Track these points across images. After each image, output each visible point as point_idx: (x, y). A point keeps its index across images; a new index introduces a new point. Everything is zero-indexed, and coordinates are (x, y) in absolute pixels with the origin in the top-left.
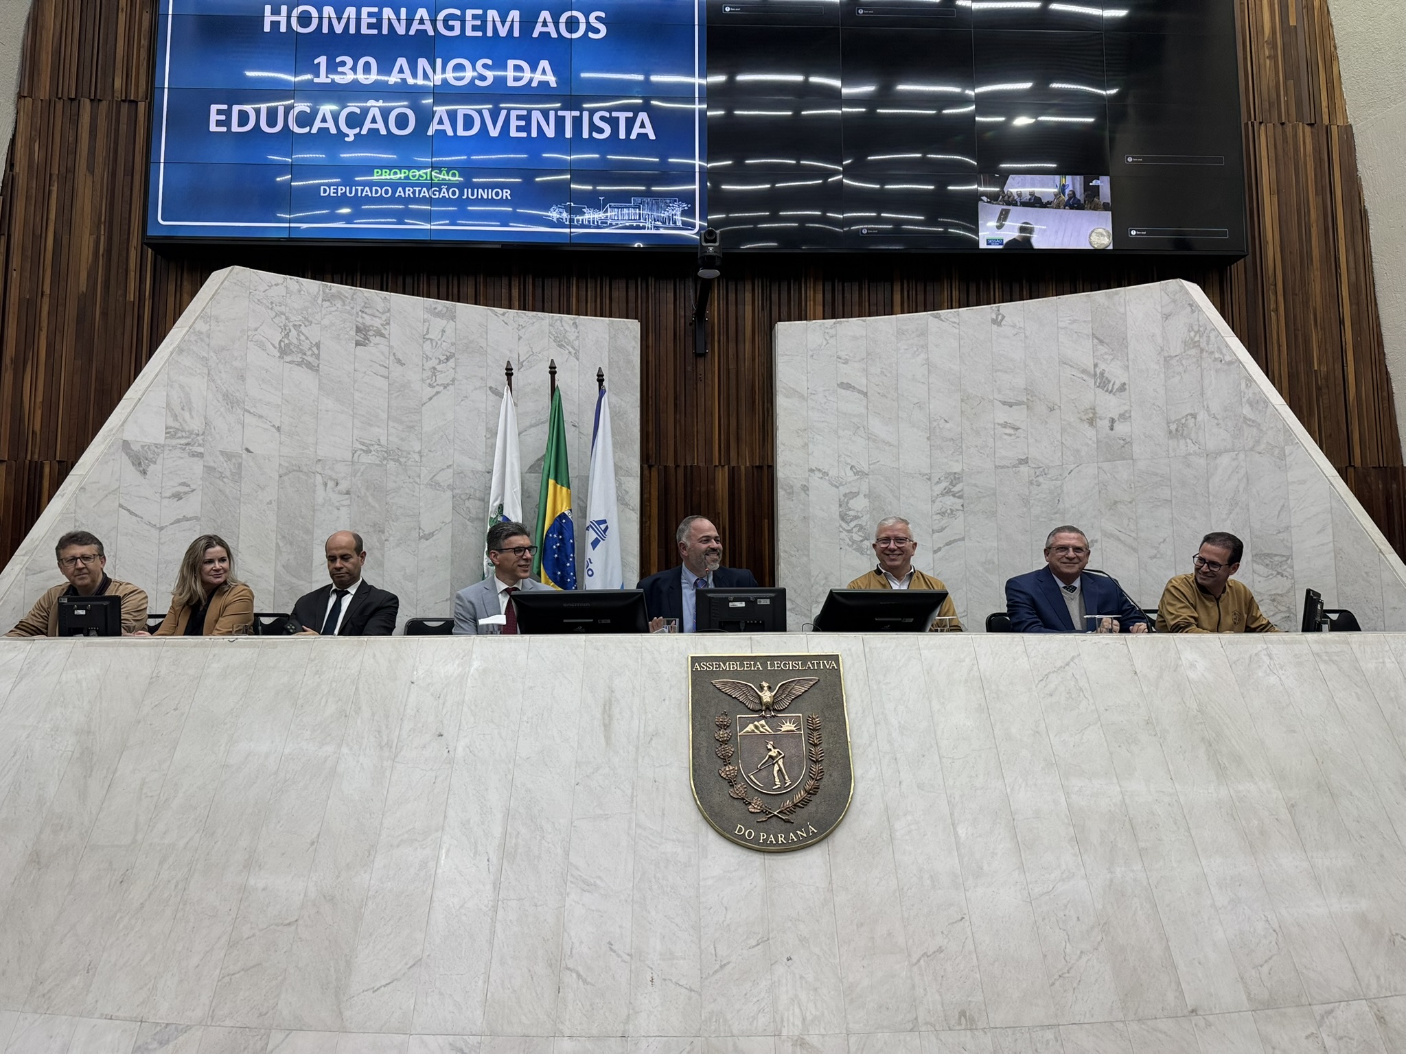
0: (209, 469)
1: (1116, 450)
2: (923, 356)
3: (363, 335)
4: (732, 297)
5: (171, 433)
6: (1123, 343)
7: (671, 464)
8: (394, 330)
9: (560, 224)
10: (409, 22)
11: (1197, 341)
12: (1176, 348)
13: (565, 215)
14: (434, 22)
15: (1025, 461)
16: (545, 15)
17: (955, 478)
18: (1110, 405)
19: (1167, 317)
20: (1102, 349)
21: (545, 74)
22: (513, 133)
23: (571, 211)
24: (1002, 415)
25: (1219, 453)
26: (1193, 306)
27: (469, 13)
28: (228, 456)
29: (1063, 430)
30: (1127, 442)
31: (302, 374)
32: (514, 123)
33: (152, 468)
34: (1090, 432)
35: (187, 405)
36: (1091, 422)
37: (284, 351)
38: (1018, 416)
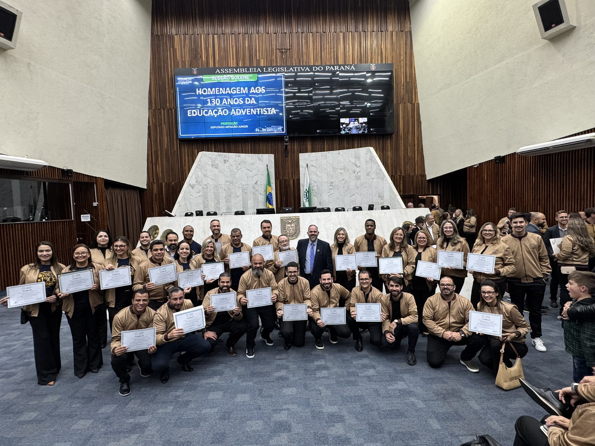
0: (203, 187)
1: (358, 178)
2: (326, 160)
3: (225, 161)
4: (292, 144)
5: (197, 182)
6: (359, 158)
7: (281, 179)
8: (230, 160)
9: (258, 132)
10: (225, 91)
11: (372, 158)
12: (368, 160)
13: (259, 130)
14: (230, 90)
15: (343, 180)
16: (253, 88)
17: (332, 183)
18: (358, 170)
19: (367, 154)
20: (356, 159)
21: (253, 101)
22: (248, 114)
23: (259, 129)
24: (340, 171)
25: (374, 179)
26: (371, 152)
27: (237, 88)
28: (205, 185)
29: (350, 174)
30: (360, 176)
31: (215, 169)
32: (248, 112)
33: (194, 188)
34: (354, 174)
35: (198, 176)
36: (354, 173)
37: (212, 166)
38: (342, 171)
